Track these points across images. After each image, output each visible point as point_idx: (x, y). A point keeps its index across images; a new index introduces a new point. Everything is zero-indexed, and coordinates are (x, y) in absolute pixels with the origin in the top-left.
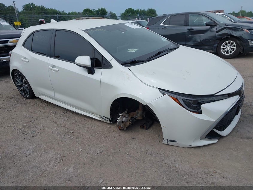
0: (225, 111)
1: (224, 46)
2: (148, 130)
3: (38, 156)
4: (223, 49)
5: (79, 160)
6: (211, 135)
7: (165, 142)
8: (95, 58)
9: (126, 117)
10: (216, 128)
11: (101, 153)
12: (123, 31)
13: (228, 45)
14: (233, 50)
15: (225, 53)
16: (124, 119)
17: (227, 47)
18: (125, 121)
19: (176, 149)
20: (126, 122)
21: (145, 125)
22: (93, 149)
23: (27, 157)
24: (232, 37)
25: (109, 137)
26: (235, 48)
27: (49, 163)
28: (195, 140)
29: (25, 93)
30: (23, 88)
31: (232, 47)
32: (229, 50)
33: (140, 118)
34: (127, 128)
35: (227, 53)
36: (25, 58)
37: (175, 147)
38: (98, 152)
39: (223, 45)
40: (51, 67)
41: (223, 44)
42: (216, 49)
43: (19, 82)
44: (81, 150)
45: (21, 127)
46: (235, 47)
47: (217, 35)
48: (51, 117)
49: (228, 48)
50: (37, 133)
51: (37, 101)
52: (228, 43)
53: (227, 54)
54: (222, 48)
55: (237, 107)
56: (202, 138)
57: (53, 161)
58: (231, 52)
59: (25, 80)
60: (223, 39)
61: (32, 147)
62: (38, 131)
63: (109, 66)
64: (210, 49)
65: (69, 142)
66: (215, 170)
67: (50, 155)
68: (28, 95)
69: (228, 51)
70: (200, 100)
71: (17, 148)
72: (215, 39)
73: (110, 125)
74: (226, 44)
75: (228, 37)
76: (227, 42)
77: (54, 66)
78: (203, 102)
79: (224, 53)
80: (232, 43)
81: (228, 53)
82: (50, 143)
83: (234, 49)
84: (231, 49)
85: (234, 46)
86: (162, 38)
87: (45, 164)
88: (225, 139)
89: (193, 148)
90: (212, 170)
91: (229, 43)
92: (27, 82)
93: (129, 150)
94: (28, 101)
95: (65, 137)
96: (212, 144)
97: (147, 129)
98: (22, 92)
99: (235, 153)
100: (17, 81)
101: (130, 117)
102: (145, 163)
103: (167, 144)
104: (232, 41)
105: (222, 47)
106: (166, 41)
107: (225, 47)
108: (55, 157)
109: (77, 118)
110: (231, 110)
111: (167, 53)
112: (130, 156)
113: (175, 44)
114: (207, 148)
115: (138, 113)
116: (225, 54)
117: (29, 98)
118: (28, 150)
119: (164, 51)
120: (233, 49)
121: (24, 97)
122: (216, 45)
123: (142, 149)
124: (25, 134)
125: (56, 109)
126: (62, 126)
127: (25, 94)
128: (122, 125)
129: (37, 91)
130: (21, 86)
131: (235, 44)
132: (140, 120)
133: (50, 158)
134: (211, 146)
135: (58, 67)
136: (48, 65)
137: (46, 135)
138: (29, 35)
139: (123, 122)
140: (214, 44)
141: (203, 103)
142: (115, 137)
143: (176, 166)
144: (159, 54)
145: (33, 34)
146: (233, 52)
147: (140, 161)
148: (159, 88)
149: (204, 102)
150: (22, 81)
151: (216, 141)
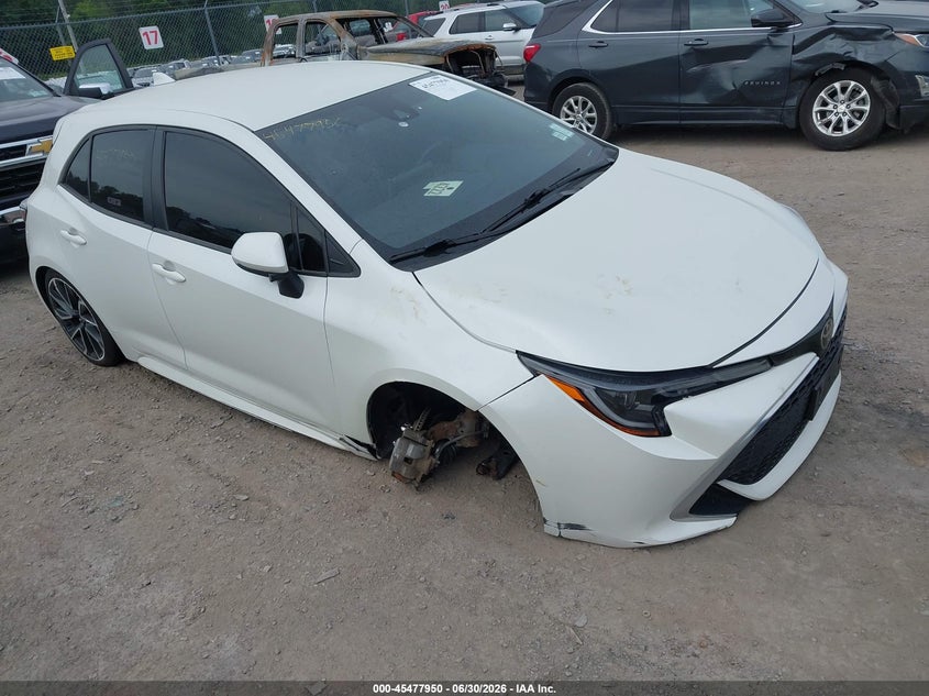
0: (757, 419)
1: (825, 104)
2: (504, 480)
3: (126, 596)
4: (823, 114)
5: (257, 609)
6: (712, 500)
7: (551, 529)
8: (302, 236)
9: (416, 442)
10: (727, 475)
11: (333, 579)
12: (405, 120)
13: (841, 97)
14: (860, 118)
15: (831, 128)
16: (411, 451)
17: (835, 107)
18: (413, 457)
19: (589, 555)
20: (417, 460)
21: (493, 464)
22: (308, 564)
23: (91, 601)
24: (853, 68)
25: (365, 516)
26: (867, 108)
27: (160, 621)
28: (653, 521)
29: (91, 347)
30: (83, 330)
31: (854, 106)
32: (845, 119)
33: (468, 444)
34: (425, 479)
35: (838, 128)
36: (73, 232)
37: (584, 548)
38: (325, 575)
39: (822, 97)
40: (159, 268)
41: (822, 94)
42: (793, 118)
43: (66, 307)
44: (267, 568)
45: (75, 482)
46: (864, 104)
47: (798, 61)
48: (179, 439)
49: (841, 109)
50: (128, 506)
51: (133, 373)
52: (839, 90)
53: (838, 134)
54: (816, 112)
55: (807, 395)
56: (676, 516)
57: (174, 613)
58: (851, 124)
59: (83, 303)
60: (820, 74)
61: (109, 562)
62: (133, 500)
63: (349, 268)
64: (773, 116)
65: (232, 539)
66: (707, 633)
67: (165, 593)
68: (100, 352)
69: (840, 121)
70: (660, 388)
71: (60, 566)
72: (788, 75)
73: (374, 467)
74: (833, 95)
75: (838, 66)
76: (837, 85)
77: (168, 265)
78: (675, 392)
79: (824, 132)
80: (854, 90)
81: (841, 129)
82: (168, 545)
83: (862, 113)
84: (853, 112)
85: (863, 101)
86: (553, 126)
87: (147, 625)
88: (764, 509)
89: (645, 552)
90: (696, 635)
91: (844, 90)
92: (88, 312)
93: (427, 565)
94: (105, 373)
95: (220, 519)
96: (716, 532)
97: (499, 477)
98: (80, 341)
99: (789, 563)
100: (59, 306)
101: (430, 443)
102: (476, 615)
103: (560, 536)
104: (853, 83)
105: (816, 108)
106: (569, 139)
107: (830, 107)
108: (180, 599)
109: (262, 438)
110: (776, 413)
111: (564, 193)
112: (428, 590)
113: (605, 146)
114: (695, 546)
115: (461, 425)
116: (828, 132)
117: (105, 364)
118: (96, 575)
119: (556, 186)
120: (858, 111)
121: (91, 361)
122: (796, 99)
123: (474, 560)
124: (90, 509)
125: (193, 408)
126: (212, 475)
127: (90, 350)
128: (404, 470)
129: (128, 340)
130: (75, 321)
131: (864, 92)
132: (470, 448)
133: (165, 602)
134: (709, 542)
135: (183, 270)
136: (151, 257)
137: (157, 515)
138: (78, 146)
139: (407, 460)
140: (787, 98)
141: (673, 395)
142: (385, 515)
143: (579, 624)
144: (535, 203)
145: (89, 143)
146: (859, 123)
147: (461, 608)
148: (517, 352)
149: (680, 393)
150: (75, 306)
151: (729, 521)
